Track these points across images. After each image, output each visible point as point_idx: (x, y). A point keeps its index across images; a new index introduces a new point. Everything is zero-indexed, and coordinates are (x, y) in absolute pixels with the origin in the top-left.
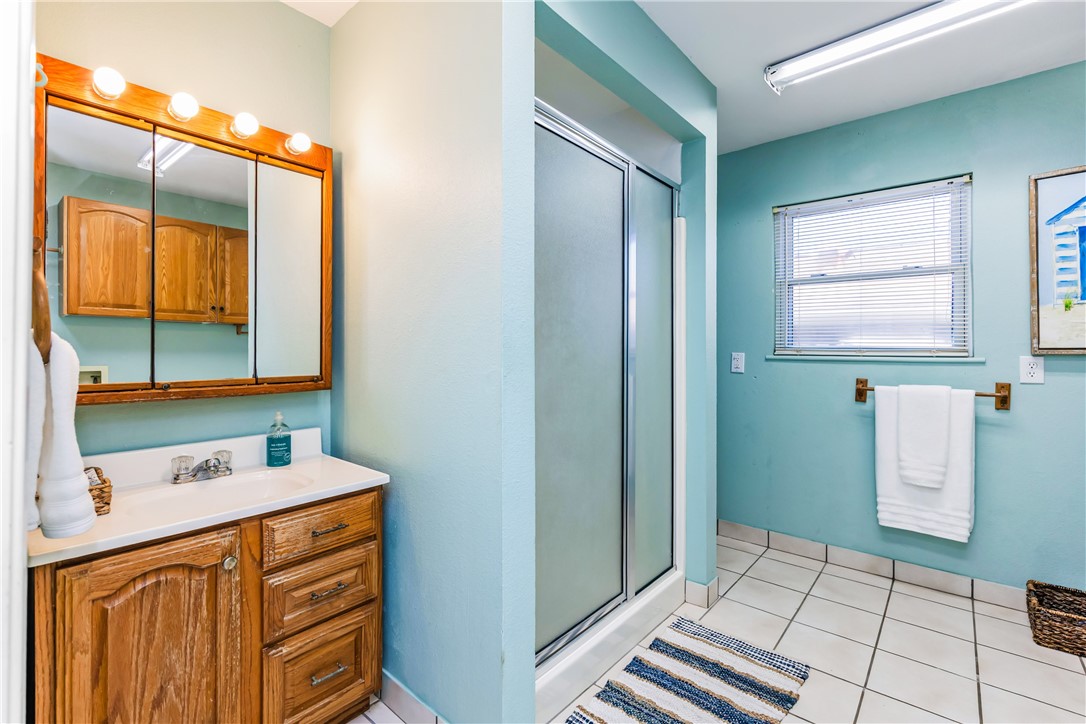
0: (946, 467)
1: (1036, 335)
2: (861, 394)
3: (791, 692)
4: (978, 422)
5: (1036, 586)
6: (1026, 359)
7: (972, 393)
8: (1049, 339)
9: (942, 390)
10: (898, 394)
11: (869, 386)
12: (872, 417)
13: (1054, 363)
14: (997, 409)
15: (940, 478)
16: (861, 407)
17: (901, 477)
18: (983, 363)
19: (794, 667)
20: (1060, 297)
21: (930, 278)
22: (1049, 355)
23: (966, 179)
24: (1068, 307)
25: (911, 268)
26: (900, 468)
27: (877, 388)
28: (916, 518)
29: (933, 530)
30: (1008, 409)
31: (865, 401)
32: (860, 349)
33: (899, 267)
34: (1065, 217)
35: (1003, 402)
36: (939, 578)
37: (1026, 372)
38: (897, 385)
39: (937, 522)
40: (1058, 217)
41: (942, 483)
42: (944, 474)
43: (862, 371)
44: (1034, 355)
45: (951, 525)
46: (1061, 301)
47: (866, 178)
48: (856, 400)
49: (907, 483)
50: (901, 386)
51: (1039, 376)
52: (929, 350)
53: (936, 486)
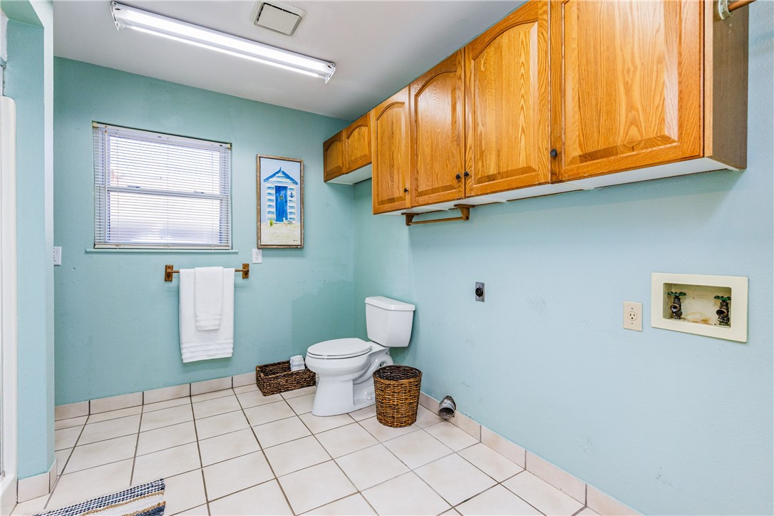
0: (221, 315)
1: (259, 238)
2: (168, 276)
3: (159, 504)
4: (236, 286)
5: (260, 368)
6: (255, 250)
7: (233, 270)
8: (266, 240)
9: (219, 269)
10: (195, 273)
11: (174, 269)
12: (178, 291)
13: (267, 252)
14: (243, 278)
15: (218, 322)
16: (168, 284)
17: (196, 327)
18: (237, 253)
19: (152, 487)
20: (268, 219)
21: (210, 201)
22: (264, 248)
23: (228, 146)
24: (271, 224)
25: (199, 193)
26: (196, 321)
27: (181, 270)
28: (205, 351)
29: (215, 355)
30: (248, 278)
31: (171, 281)
32: (167, 245)
33: (192, 191)
34: (270, 180)
35: (246, 274)
36: (215, 383)
37: (255, 257)
38: (194, 268)
39: (217, 349)
40: (268, 179)
41: (219, 325)
42: (220, 320)
43: (169, 260)
44: (258, 249)
45: (224, 349)
46: (269, 221)
47: (170, 124)
48: (165, 281)
49: (200, 330)
50: (196, 268)
51: (260, 260)
52: (210, 246)
53: (214, 328)
